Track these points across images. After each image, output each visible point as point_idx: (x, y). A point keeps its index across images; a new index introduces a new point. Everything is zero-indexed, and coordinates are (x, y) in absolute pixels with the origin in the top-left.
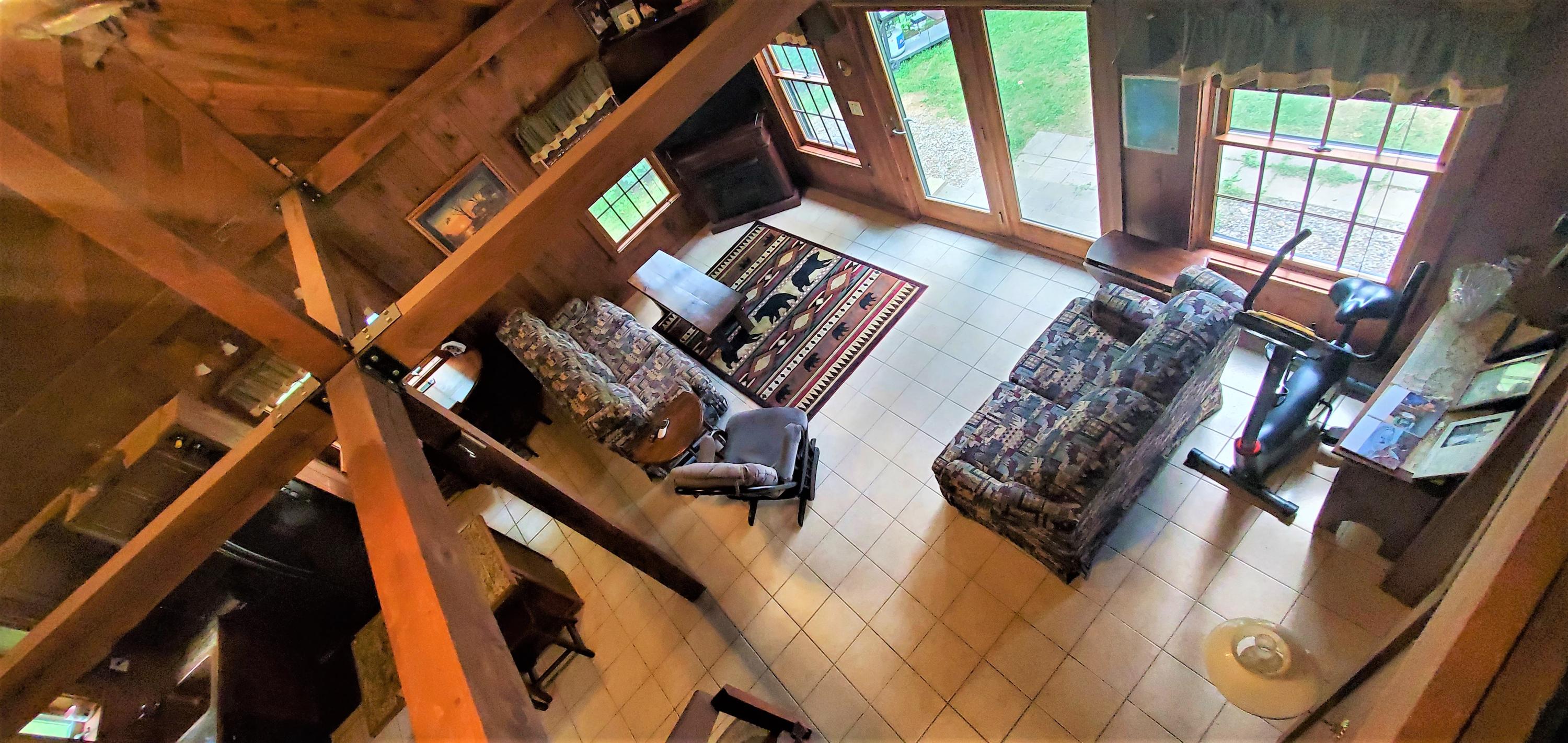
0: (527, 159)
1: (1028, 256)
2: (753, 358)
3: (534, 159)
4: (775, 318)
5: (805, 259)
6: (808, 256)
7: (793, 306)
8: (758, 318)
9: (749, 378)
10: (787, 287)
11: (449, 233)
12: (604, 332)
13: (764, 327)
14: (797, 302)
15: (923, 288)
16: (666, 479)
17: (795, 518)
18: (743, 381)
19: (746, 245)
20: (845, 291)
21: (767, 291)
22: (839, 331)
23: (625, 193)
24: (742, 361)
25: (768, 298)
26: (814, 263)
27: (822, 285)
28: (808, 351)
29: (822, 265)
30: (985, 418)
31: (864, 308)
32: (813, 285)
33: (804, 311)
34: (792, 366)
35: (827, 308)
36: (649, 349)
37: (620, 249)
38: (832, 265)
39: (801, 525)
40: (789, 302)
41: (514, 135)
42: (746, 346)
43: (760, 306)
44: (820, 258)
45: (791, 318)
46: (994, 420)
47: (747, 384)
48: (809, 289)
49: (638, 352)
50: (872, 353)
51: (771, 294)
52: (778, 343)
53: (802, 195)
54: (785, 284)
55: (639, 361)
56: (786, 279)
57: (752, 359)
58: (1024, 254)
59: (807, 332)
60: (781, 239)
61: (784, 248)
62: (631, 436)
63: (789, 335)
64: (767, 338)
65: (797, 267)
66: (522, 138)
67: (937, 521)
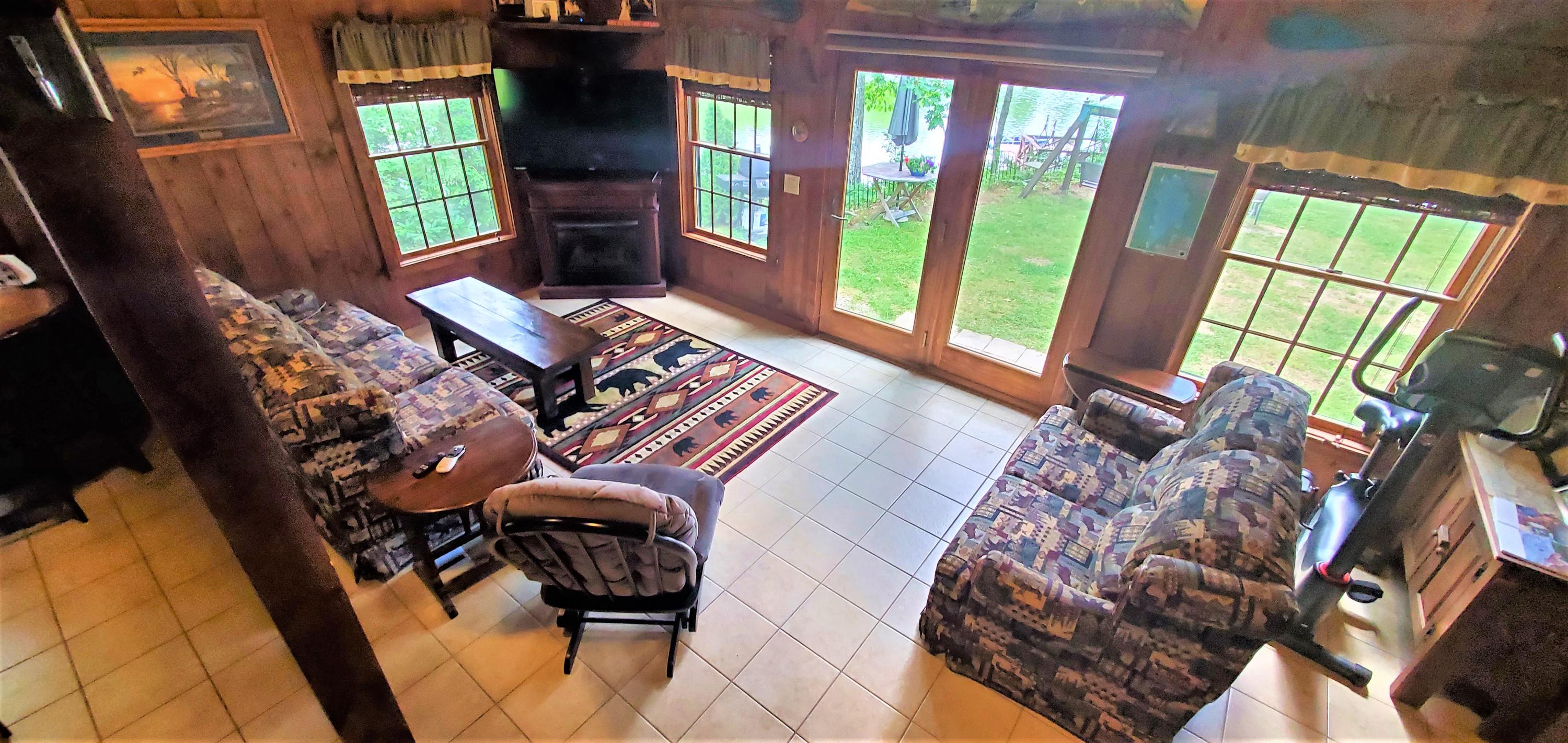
0: (331, 68)
1: (947, 386)
2: (592, 429)
3: (343, 76)
4: (628, 392)
5: (672, 343)
6: (677, 340)
7: (656, 383)
8: (603, 387)
9: (581, 453)
10: (646, 363)
11: (127, 89)
12: (343, 339)
13: (612, 398)
14: (661, 380)
15: (832, 394)
16: (391, 581)
17: (661, 661)
18: (571, 454)
19: (588, 316)
20: (729, 381)
21: (617, 364)
22: (724, 418)
23: (444, 198)
24: (571, 430)
25: (617, 370)
26: (685, 348)
27: (697, 369)
28: (678, 434)
29: (695, 351)
30: (998, 510)
31: (757, 400)
32: (684, 368)
33: (673, 390)
34: (654, 446)
35: (706, 394)
36: (431, 370)
37: (404, 263)
38: (709, 354)
39: (670, 674)
40: (650, 379)
41: (329, 31)
42: (579, 415)
43: (605, 377)
44: (692, 345)
45: (652, 396)
46: (1014, 514)
47: (578, 459)
48: (678, 371)
49: (407, 370)
50: (774, 448)
51: (623, 368)
52: (632, 418)
53: (669, 288)
54: (643, 360)
55: (403, 382)
56: (646, 356)
57: (588, 431)
58: (942, 385)
59: (677, 413)
60: (639, 319)
61: (643, 328)
62: (369, 467)
63: (649, 412)
64: (614, 411)
65: (662, 348)
66: (339, 39)
67: (910, 675)
